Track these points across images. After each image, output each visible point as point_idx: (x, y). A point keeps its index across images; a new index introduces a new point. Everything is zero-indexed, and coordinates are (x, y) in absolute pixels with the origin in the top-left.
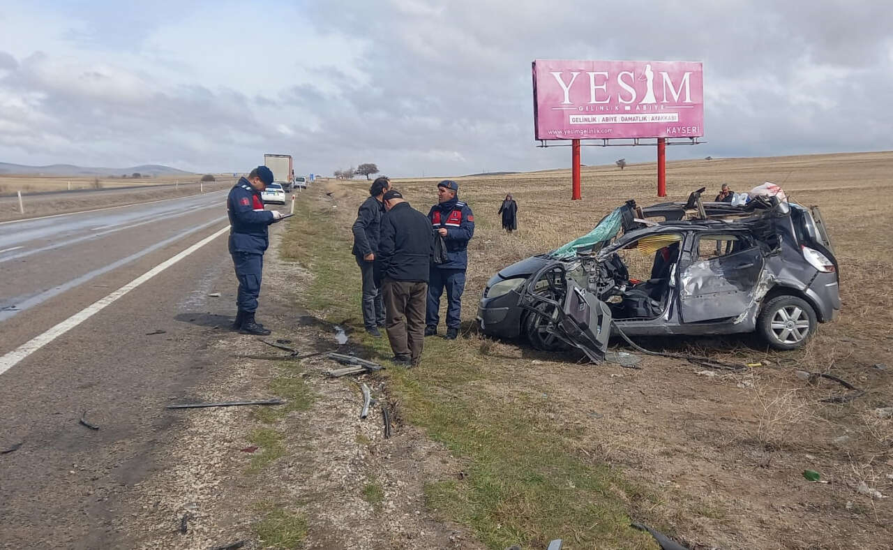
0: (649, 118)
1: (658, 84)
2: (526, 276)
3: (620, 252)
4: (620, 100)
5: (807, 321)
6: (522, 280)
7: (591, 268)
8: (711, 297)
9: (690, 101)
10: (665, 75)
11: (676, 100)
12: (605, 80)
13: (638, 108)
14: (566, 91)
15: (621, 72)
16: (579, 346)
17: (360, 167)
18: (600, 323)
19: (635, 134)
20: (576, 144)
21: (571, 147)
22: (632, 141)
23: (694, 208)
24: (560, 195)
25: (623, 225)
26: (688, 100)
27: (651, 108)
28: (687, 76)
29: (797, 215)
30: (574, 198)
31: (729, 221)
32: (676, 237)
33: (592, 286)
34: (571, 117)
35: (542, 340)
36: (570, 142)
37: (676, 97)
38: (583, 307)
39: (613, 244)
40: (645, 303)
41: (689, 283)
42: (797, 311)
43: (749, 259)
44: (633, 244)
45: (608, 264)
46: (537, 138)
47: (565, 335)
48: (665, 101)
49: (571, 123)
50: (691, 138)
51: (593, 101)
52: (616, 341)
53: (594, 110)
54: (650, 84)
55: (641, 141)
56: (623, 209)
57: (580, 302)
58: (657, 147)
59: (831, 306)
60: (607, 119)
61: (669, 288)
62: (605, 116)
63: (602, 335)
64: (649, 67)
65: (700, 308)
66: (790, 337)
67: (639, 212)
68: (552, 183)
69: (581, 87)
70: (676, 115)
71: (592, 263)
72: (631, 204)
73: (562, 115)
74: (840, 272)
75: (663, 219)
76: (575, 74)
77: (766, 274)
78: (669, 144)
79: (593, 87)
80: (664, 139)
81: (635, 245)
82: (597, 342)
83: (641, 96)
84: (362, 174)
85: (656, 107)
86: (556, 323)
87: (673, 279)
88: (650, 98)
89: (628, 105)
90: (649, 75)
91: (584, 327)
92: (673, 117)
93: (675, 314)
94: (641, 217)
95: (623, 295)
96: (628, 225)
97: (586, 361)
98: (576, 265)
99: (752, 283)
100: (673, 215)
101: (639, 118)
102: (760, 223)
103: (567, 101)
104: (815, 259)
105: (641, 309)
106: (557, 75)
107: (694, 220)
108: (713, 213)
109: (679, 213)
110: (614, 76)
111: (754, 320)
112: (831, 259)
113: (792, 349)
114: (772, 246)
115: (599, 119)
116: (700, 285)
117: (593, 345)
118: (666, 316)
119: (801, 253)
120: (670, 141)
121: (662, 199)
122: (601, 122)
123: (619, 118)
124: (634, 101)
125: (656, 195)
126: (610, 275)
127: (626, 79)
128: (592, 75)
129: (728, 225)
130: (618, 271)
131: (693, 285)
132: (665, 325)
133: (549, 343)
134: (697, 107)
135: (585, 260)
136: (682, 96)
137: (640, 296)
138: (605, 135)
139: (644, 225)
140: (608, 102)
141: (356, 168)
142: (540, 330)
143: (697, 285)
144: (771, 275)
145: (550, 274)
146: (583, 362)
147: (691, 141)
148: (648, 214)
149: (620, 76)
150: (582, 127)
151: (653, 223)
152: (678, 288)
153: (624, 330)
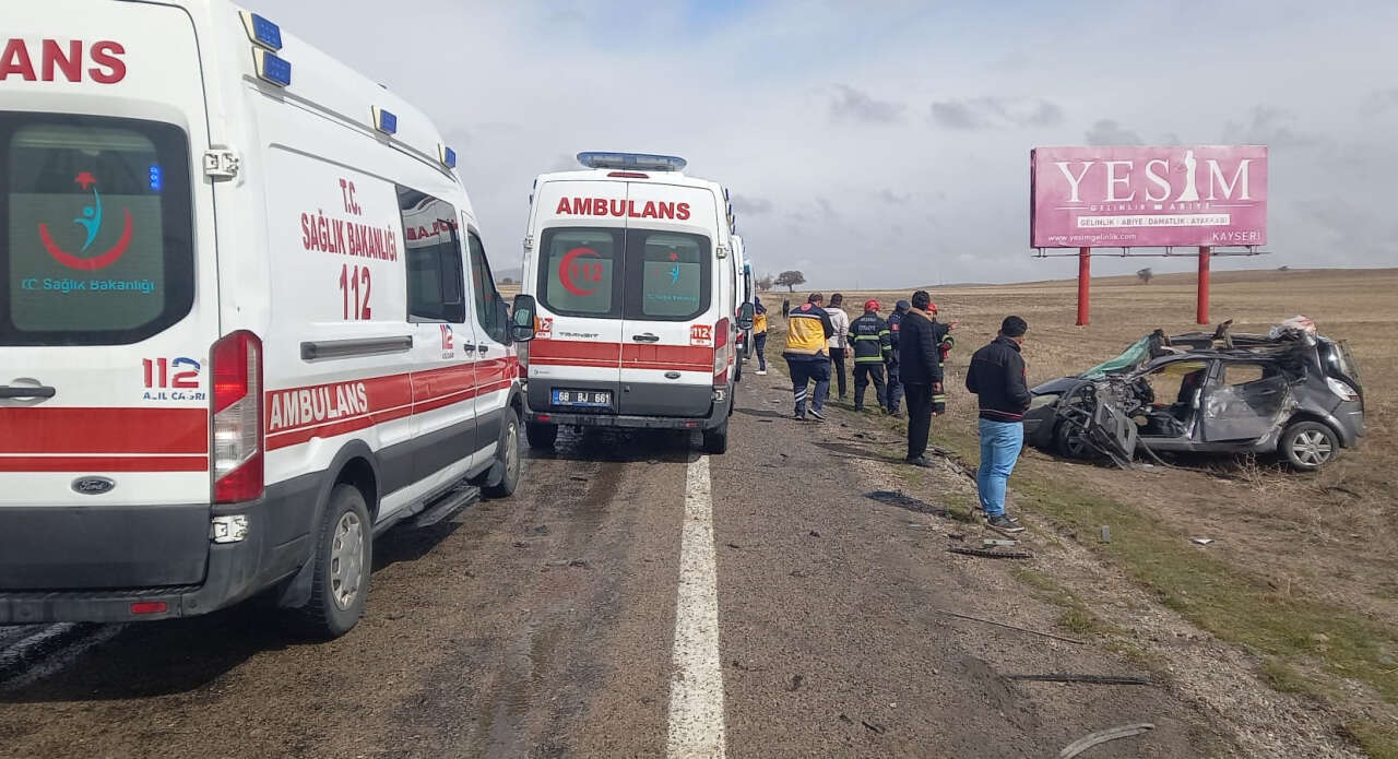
0: (1188, 220)
1: (1202, 176)
2: (1058, 393)
3: (1146, 377)
4: (1148, 197)
5: (1329, 446)
6: (1055, 397)
7: (1118, 388)
8: (1233, 420)
9: (1247, 198)
10: (1213, 165)
11: (1228, 197)
12: (1128, 170)
13: (1173, 207)
14: (1074, 185)
15: (1150, 161)
16: (1107, 453)
17: (781, 275)
18: (1126, 435)
19: (1167, 240)
20: (1084, 254)
21: (1078, 257)
22: (1162, 251)
23: (1222, 338)
24: (1058, 318)
25: (1151, 352)
26: (1245, 196)
27: (1191, 208)
28: (1244, 164)
29: (1323, 348)
30: (1079, 323)
31: (1256, 351)
32: (1202, 365)
33: (1118, 404)
34: (1080, 219)
35: (1071, 449)
36: (1078, 251)
37: (1227, 193)
38: (1111, 421)
39: (1140, 368)
40: (1170, 423)
41: (1214, 406)
42: (1319, 436)
43: (1273, 386)
44: (1159, 369)
45: (1135, 387)
46: (1032, 246)
47: (1095, 443)
48: (1211, 198)
49: (1080, 226)
50: (1247, 246)
51: (1111, 198)
52: (1141, 454)
53: (1112, 210)
54: (1190, 177)
55: (1175, 250)
56: (1151, 337)
57: (1109, 417)
58: (1197, 258)
59: (1355, 434)
60: (1129, 222)
61: (1193, 410)
62: (1126, 218)
63: (1128, 445)
64: (1190, 154)
65: (1222, 429)
66: (1311, 460)
67: (1166, 340)
68: (1044, 302)
69: (1094, 181)
70: (1227, 216)
71: (1121, 384)
72: (1158, 333)
73: (1067, 217)
74: (1365, 401)
75: (1191, 348)
76: (1088, 165)
77: (1290, 401)
78: (1215, 254)
79: (1111, 181)
80: (1208, 248)
81: (1161, 370)
82: (1124, 451)
83: (1176, 192)
84: (784, 284)
85: (1199, 205)
86: (1087, 432)
87: (1197, 402)
88: (1190, 194)
89: (1157, 203)
90: (1190, 164)
91: (1113, 436)
92: (1223, 219)
93: (1198, 433)
94: (1168, 345)
95: (1148, 416)
96: (1154, 352)
97: (1113, 466)
98: (1105, 385)
99: (1274, 409)
100: (1200, 344)
101: (1172, 220)
102: (1286, 354)
103: (1075, 198)
104: (1339, 389)
105: (1165, 428)
106: (1063, 166)
107: (1220, 349)
108: (1242, 343)
109: (1205, 343)
110: (1140, 166)
111: (1275, 442)
112: (1357, 389)
113: (1312, 470)
114: (1298, 376)
115: (1118, 221)
116: (1224, 409)
117: (1120, 453)
118: (1189, 435)
119: (1326, 383)
120: (1217, 250)
121: (1200, 328)
122: (1120, 226)
123: (1145, 221)
124: (1168, 199)
125: (1193, 321)
126: (1137, 396)
127: (1157, 170)
128: (1110, 165)
129: (1255, 355)
130: (1145, 395)
131: (1216, 409)
132: (1188, 442)
133: (1078, 452)
134: (1257, 205)
135: (1113, 381)
136: (1236, 191)
137: (1165, 417)
138: (1125, 242)
139: (1171, 353)
140: (1130, 199)
141: (776, 277)
142: (1071, 440)
143: (1220, 409)
144: (1294, 403)
145: (1080, 392)
146: (1111, 466)
147: (1248, 251)
148: (1175, 343)
149: (1150, 164)
150: (1094, 232)
151: (1180, 352)
152: (1201, 411)
153: (1147, 444)
